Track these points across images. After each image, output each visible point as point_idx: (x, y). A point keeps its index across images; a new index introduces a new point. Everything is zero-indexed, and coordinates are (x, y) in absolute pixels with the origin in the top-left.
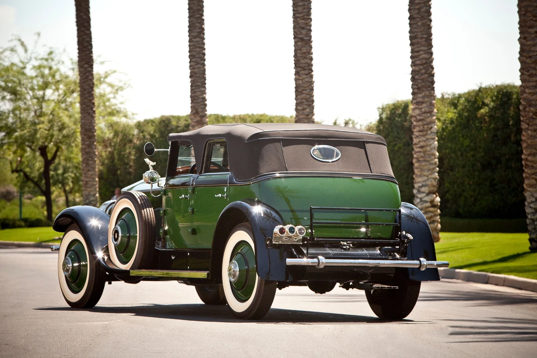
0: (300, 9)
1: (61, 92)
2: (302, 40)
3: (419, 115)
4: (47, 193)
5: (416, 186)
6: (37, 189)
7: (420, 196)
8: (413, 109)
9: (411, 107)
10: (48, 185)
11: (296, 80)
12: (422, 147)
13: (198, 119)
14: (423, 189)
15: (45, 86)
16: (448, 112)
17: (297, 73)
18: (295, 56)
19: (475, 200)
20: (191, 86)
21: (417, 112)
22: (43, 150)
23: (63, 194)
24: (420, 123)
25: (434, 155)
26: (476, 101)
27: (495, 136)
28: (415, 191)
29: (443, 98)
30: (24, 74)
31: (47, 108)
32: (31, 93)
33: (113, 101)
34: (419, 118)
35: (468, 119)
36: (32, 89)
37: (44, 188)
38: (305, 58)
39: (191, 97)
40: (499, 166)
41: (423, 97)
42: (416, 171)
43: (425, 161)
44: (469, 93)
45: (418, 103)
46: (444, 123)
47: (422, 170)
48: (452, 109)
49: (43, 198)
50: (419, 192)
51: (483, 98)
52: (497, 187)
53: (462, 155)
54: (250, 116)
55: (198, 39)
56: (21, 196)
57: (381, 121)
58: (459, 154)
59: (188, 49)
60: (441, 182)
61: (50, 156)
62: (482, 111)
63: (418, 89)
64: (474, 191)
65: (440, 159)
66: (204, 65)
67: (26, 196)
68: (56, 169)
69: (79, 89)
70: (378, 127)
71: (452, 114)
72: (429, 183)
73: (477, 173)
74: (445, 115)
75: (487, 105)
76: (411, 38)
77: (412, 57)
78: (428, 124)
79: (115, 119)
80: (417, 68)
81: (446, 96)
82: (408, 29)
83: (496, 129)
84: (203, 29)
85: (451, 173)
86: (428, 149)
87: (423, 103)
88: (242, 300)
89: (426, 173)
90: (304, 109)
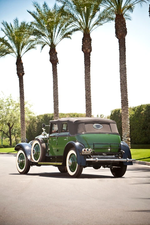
0: (87, 81)
1: (14, 107)
2: (88, 91)
3: (124, 113)
4: (10, 137)
5: (123, 135)
6: (7, 136)
7: (124, 138)
8: (122, 112)
9: (121, 111)
10: (10, 135)
11: (86, 103)
12: (125, 123)
13: (56, 115)
14: (125, 136)
15: (9, 105)
16: (132, 112)
17: (86, 101)
18: (86, 95)
19: (140, 139)
20: (54, 105)
21: (123, 112)
22: (9, 124)
23: (15, 137)
24: (124, 116)
25: (128, 125)
26: (140, 109)
27: (146, 119)
28: (123, 137)
29: (130, 108)
30: (3, 102)
31: (10, 112)
32: (5, 107)
33: (30, 109)
34: (124, 114)
35: (138, 114)
36: (5, 106)
37: (9, 135)
38: (89, 96)
39: (54, 108)
40: (147, 128)
41: (125, 108)
42: (123, 130)
43: (126, 127)
44: (138, 106)
45: (123, 110)
46: (131, 116)
47: (125, 130)
48: (133, 111)
49: (9, 139)
50: (124, 137)
51: (142, 108)
52: (147, 135)
53: (136, 125)
54: (72, 114)
55: (56, 91)
56: (2, 138)
57: (111, 115)
58: (135, 125)
59: (53, 94)
60: (130, 133)
61: (11, 126)
62: (142, 112)
63: (123, 105)
64: (140, 136)
65: (130, 126)
66: (58, 98)
67: (4, 138)
68: (12, 130)
69: (20, 105)
70: (111, 117)
71: (133, 113)
72: (127, 134)
73: (141, 131)
74: (131, 113)
75: (144, 110)
76: (121, 90)
77: (121, 96)
78: (126, 116)
79: (30, 115)
80: (123, 99)
81: (131, 107)
82: (120, 87)
83: (147, 117)
84: (58, 88)
85: (133, 131)
86: (127, 124)
87: (125, 110)
88: (72, 172)
89: (126, 131)
90: (88, 112)
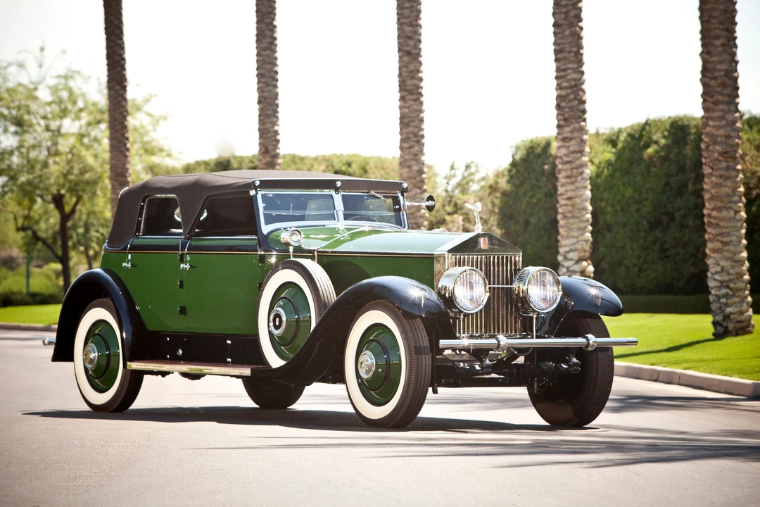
0: (406, 12)
1: (83, 122)
2: (409, 53)
3: (566, 155)
4: (64, 260)
5: (562, 250)
6: (49, 254)
7: (566, 264)
8: (559, 148)
9: (555, 145)
10: (65, 248)
11: (401, 108)
12: (570, 198)
13: (268, 159)
14: (571, 255)
15: (64, 113)
16: (604, 152)
17: (402, 99)
18: (400, 75)
19: (640, 270)
20: (260, 116)
21: (564, 151)
22: (58, 201)
23: (84, 260)
24: (568, 166)
25: (585, 209)
26: (641, 136)
27: (667, 184)
28: (560, 258)
29: (597, 134)
30: (36, 98)
31: (64, 145)
32: (42, 122)
33: (153, 135)
34: (565, 159)
35: (631, 162)
36: (45, 118)
37: (60, 253)
38: (413, 78)
39: (259, 130)
40: (672, 224)
41: (572, 132)
42: (561, 231)
43: (574, 217)
44: (632, 127)
45: (564, 139)
46: (598, 167)
47: (570, 230)
48: (610, 148)
49: (59, 266)
50: (566, 258)
51: (650, 132)
52: (668, 253)
53: (623, 210)
54: (337, 157)
55: (268, 52)
56: (28, 264)
57: (514, 164)
58: (618, 207)
59: (255, 65)
60: (595, 244)
61: (67, 209)
62: (650, 150)
63: (565, 120)
64: (639, 257)
65: (594, 214)
66: (276, 86)
67: (34, 263)
68: (75, 227)
69: (106, 116)
70: (510, 171)
71: (608, 154)
72: (579, 246)
73: (642, 234)
74: (596, 157)
75: (656, 142)
76: (556, 52)
77: (557, 78)
78: (578, 168)
79: (155, 160)
80: (563, 93)
81: (601, 131)
82: (553, 39)
83: (669, 176)
84: (275, 39)
85: (608, 235)
86: (578, 201)
87: (571, 139)
89: (575, 234)
90: (411, 147)
